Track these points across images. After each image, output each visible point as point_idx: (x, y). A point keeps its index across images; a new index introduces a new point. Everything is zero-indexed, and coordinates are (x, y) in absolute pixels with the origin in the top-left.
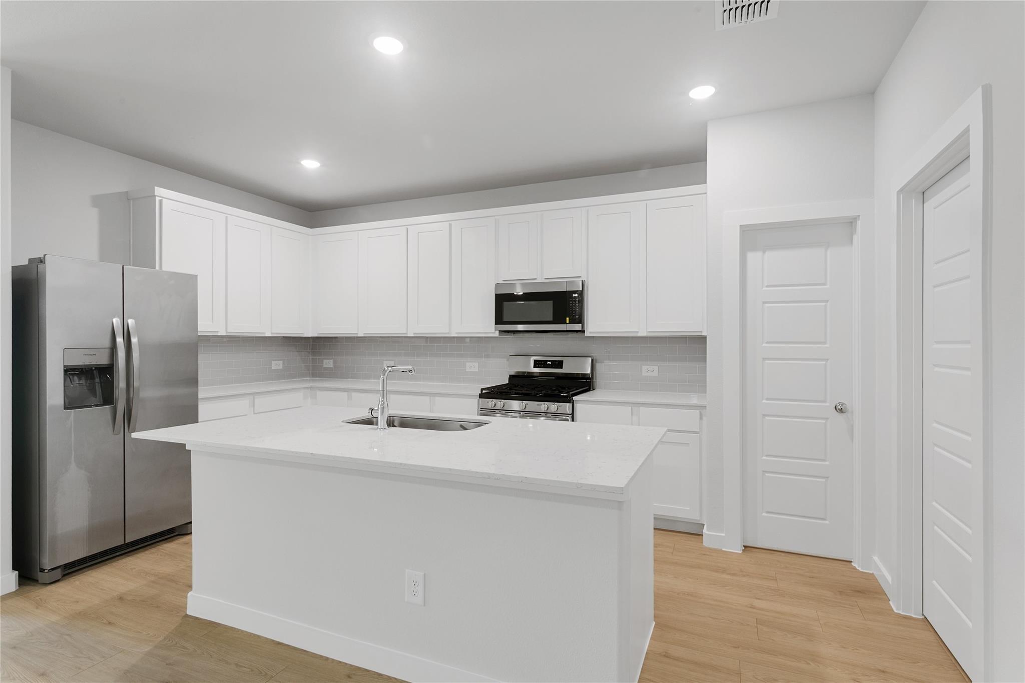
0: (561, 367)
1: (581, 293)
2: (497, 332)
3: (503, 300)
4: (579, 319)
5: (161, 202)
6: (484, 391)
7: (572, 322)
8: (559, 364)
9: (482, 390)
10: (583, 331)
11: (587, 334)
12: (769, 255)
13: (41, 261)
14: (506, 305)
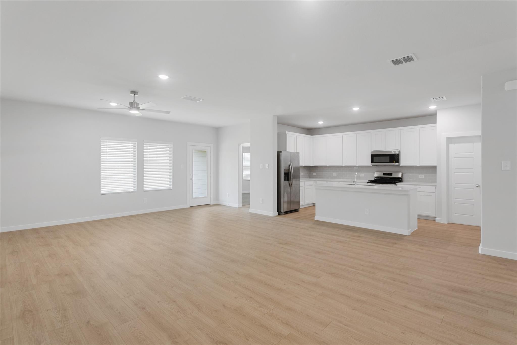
0: (392, 175)
1: (398, 154)
2: (372, 165)
3: (373, 156)
4: (398, 161)
5: (287, 135)
6: (369, 181)
7: (396, 162)
8: (391, 174)
9: (368, 181)
10: (399, 165)
11: (400, 166)
12: (456, 145)
13: (281, 152)
14: (374, 157)
